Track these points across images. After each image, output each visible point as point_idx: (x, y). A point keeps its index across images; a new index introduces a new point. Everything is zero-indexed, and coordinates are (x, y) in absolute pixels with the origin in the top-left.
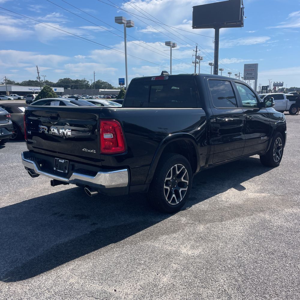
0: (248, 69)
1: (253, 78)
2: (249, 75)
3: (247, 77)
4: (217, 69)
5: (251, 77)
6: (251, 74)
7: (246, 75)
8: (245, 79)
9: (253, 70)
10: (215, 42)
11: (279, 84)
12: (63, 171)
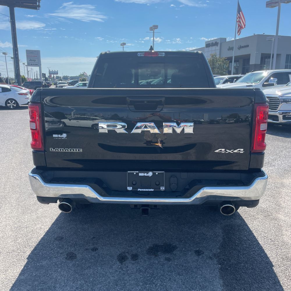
0: (31, 55)
1: (37, 64)
2: (32, 61)
3: (31, 63)
4: (17, 52)
5: (35, 63)
6: (35, 61)
7: (30, 61)
8: (29, 65)
9: (36, 56)
10: (11, 21)
11: (55, 72)
12: (153, 190)
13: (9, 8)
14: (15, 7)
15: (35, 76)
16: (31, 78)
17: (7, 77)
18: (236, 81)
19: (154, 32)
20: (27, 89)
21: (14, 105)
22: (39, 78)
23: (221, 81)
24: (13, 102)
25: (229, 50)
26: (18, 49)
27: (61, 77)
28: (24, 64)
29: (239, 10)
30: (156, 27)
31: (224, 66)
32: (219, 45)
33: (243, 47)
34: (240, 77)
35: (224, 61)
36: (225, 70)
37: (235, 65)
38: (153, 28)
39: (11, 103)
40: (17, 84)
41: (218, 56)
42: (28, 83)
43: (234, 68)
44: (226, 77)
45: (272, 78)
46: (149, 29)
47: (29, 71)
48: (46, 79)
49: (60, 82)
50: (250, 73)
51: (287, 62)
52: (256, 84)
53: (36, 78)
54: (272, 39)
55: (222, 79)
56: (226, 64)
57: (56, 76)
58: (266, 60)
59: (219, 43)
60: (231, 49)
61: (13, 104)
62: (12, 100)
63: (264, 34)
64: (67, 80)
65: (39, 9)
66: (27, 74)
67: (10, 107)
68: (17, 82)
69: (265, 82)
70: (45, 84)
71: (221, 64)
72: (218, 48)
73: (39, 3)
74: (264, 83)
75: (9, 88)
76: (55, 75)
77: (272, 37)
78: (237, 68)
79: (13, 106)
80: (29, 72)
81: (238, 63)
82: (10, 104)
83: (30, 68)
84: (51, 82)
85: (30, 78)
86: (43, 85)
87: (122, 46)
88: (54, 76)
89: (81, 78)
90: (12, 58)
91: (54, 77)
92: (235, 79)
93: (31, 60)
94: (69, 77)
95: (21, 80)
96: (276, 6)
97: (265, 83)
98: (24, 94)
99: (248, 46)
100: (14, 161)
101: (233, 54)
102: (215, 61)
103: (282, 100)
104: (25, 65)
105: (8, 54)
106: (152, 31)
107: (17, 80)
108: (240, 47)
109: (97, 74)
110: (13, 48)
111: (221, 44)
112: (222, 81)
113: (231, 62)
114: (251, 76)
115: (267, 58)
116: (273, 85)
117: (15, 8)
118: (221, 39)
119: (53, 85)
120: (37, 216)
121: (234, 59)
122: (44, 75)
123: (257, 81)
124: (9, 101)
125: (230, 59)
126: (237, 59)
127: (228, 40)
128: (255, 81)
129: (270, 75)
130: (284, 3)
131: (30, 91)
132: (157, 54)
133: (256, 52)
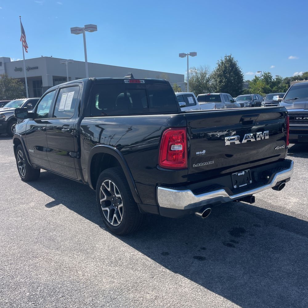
12: (246, 184)
25: (16, 71)
31: (19, 88)
32: (3, 65)
33: (32, 69)
54: (65, 63)
59: (3, 63)
60: (18, 70)
63: (52, 56)
72: (2, 68)
77: (65, 61)
99: (38, 68)
108: (29, 69)
111: (5, 64)
118: (4, 58)
127: (12, 61)
133: (47, 75)
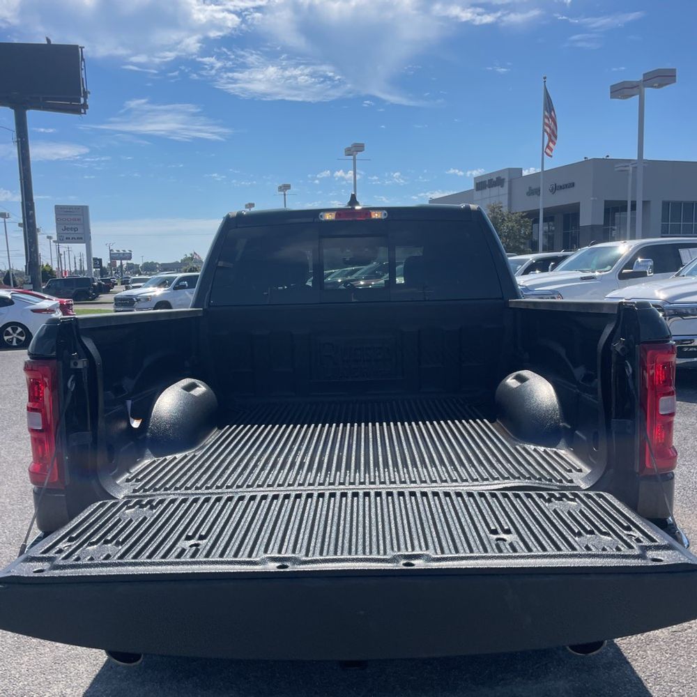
0: (67, 217)
1: (81, 238)
2: (70, 231)
3: (66, 236)
4: (31, 212)
5: (76, 236)
6: (76, 229)
7: (63, 232)
8: (61, 240)
9: (78, 220)
10: (18, 141)
11: (124, 254)
13: (13, 111)
14: (29, 109)
15: (77, 265)
16: (68, 269)
17: (8, 269)
18: (554, 267)
19: (354, 160)
20: (54, 298)
21: (20, 338)
22: (86, 269)
23: (519, 267)
24: (18, 332)
25: (530, 195)
26: (35, 204)
27: (137, 266)
28: (50, 238)
29: (549, 106)
30: (359, 148)
31: (520, 231)
32: (506, 185)
33: (561, 188)
34: (564, 258)
35: (520, 220)
36: (522, 241)
37: (545, 228)
38: (352, 150)
39: (14, 332)
40: (31, 287)
41: (505, 210)
42: (58, 283)
43: (543, 235)
44: (531, 258)
45: (640, 260)
46: (344, 153)
47: (61, 255)
48: (103, 272)
49: (137, 277)
50: (587, 247)
51: (665, 218)
52: (604, 273)
53: (78, 269)
54: (627, 168)
55: (521, 262)
56: (526, 227)
57: (128, 264)
58: (617, 215)
59: (507, 180)
60: (534, 192)
61: (18, 334)
62: (15, 325)
63: (608, 156)
64: (153, 273)
65: (85, 113)
66: (57, 262)
67: (12, 342)
68: (30, 281)
69: (625, 268)
70: (99, 284)
71: (513, 227)
72: (504, 190)
73: (85, 101)
74: (622, 270)
75: (10, 297)
76: (124, 262)
77: (627, 164)
78: (550, 233)
79: (18, 340)
80: (63, 256)
81: (551, 223)
82: (11, 335)
83: (64, 247)
84: (114, 278)
85: (63, 269)
86: (94, 286)
87: (283, 193)
88: (121, 263)
89: (186, 268)
90: (20, 225)
91: (122, 265)
92: (552, 263)
93: (66, 229)
94: (158, 264)
95: (40, 277)
96: (633, 95)
97: (624, 271)
98: (45, 310)
99: (574, 185)
100: (7, 491)
101: (541, 203)
102: (500, 221)
103: (671, 311)
104: (52, 241)
105: (11, 215)
106: (352, 157)
107: (30, 277)
108: (555, 189)
109: (219, 265)
110: (22, 203)
111: (510, 182)
112: (521, 268)
113: (536, 221)
114: (589, 254)
115: (618, 211)
116: (643, 274)
117: (28, 112)
118: (510, 170)
119: (119, 284)
120: (54, 658)
121: (544, 215)
122: (98, 262)
123: (606, 267)
124: (9, 329)
125: (533, 216)
126: (550, 215)
127: (525, 173)
128: (601, 266)
129: (636, 251)
130: (652, 87)
131: (60, 302)
132: (367, 214)
133: (592, 199)
